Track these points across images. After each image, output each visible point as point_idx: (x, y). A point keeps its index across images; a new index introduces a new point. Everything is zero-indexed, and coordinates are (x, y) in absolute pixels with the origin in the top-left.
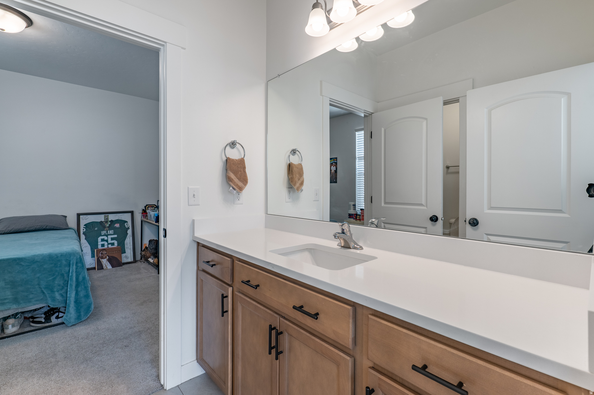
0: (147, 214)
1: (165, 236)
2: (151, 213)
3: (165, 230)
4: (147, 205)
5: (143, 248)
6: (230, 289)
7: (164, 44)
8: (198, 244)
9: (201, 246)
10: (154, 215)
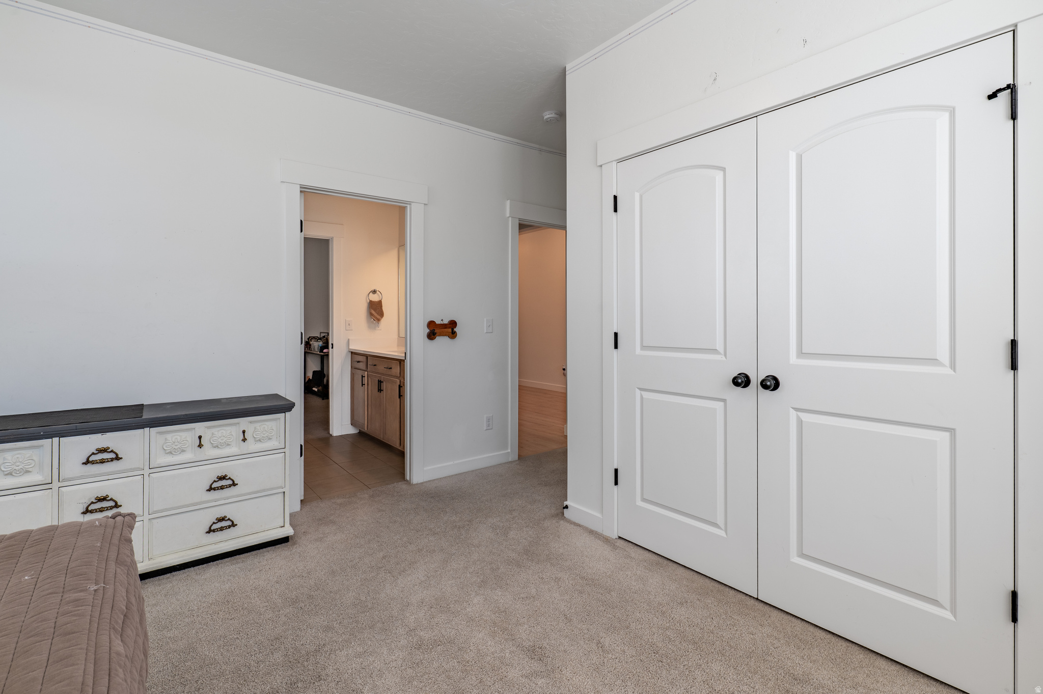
0: (311, 345)
1: (332, 348)
2: (316, 345)
3: (332, 344)
4: (310, 337)
5: (307, 380)
6: (366, 373)
7: (332, 238)
8: (352, 352)
9: (353, 353)
10: (319, 346)
